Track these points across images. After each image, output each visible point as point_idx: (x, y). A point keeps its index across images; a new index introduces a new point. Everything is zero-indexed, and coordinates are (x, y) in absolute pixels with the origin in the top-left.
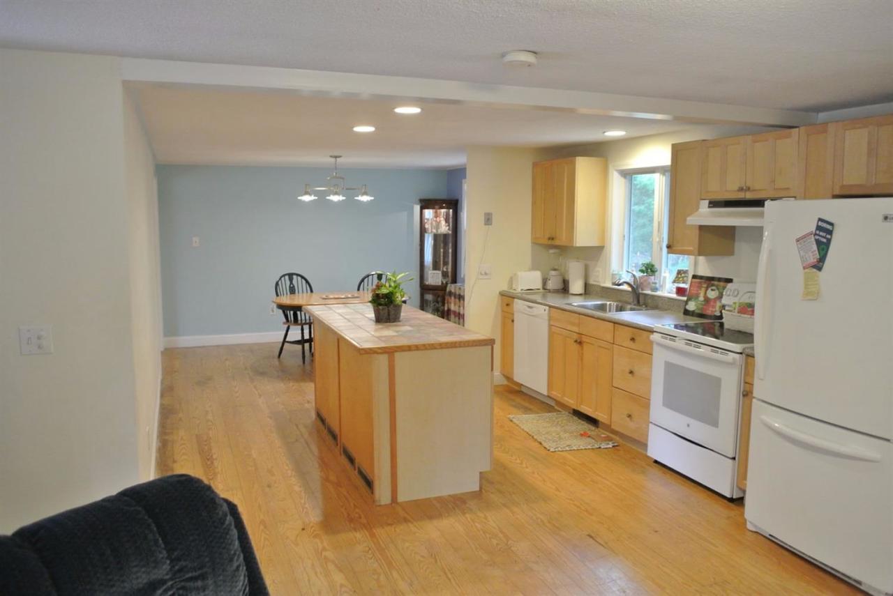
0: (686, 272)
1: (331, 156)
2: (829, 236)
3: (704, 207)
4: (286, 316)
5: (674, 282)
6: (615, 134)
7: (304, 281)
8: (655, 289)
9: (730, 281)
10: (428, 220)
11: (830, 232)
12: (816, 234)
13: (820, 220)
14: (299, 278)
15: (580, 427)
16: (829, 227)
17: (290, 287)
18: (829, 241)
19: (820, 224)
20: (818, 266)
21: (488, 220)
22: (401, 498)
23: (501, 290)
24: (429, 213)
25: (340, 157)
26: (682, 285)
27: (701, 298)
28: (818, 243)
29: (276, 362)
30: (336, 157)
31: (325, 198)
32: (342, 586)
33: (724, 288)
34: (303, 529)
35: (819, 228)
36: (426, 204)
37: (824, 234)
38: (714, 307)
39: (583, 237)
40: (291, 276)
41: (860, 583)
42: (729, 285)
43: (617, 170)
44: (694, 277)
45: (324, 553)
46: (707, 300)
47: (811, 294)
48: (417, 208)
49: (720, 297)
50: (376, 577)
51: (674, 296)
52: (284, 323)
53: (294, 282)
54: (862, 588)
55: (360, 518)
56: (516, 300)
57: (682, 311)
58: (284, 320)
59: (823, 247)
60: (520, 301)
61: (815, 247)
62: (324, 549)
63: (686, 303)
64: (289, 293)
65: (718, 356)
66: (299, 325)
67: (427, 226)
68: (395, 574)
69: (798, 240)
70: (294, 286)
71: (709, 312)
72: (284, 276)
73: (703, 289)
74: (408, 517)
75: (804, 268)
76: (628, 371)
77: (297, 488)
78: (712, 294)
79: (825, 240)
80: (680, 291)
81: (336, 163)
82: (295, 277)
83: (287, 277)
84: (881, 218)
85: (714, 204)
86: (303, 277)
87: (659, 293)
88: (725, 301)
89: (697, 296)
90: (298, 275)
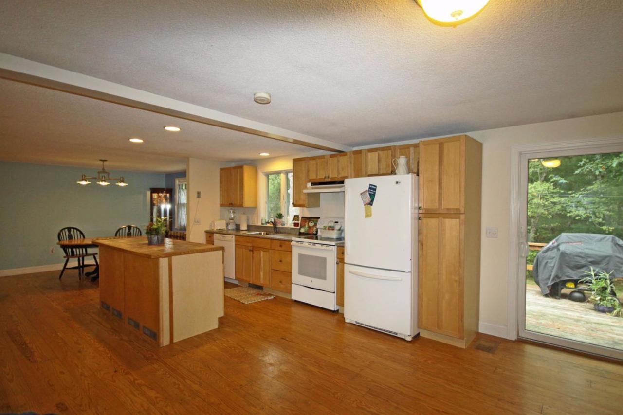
0: (298, 216)
1: (101, 160)
2: (374, 191)
3: (309, 185)
4: (66, 252)
5: (293, 220)
6: (264, 155)
7: (79, 232)
8: (284, 225)
9: (319, 218)
10: (155, 199)
11: (375, 190)
12: (369, 191)
13: (370, 185)
14: (75, 231)
15: (254, 292)
16: (375, 188)
17: (68, 235)
18: (375, 193)
19: (371, 186)
20: (371, 203)
21: (199, 194)
22: (175, 341)
23: (206, 230)
24: (155, 195)
25: (106, 161)
26: (297, 222)
27: (307, 227)
28: (370, 194)
29: (58, 281)
30: (104, 161)
31: (96, 183)
32: (156, 398)
33: (317, 221)
34: (116, 371)
35: (370, 188)
36: (154, 190)
37: (372, 191)
38: (313, 230)
39: (248, 202)
40: (69, 229)
41: (396, 334)
42: (319, 220)
43: (263, 172)
44: (302, 217)
45: (136, 382)
46: (309, 227)
47: (368, 215)
48: (149, 193)
49: (316, 225)
50: (176, 386)
51: (293, 227)
52: (65, 257)
53: (72, 233)
54: (398, 336)
55: (153, 356)
56: (215, 234)
57: (298, 233)
58: (65, 255)
59: (372, 196)
60: (217, 235)
61: (369, 196)
62: (135, 379)
63: (300, 229)
64: (68, 239)
65: (325, 247)
66: (75, 257)
67: (154, 202)
68: (188, 381)
69: (361, 194)
70: (71, 235)
71: (311, 232)
72: (64, 229)
73: (307, 223)
74: (183, 349)
75: (365, 205)
76: (279, 261)
77: (101, 349)
78: (311, 224)
79: (373, 193)
80: (296, 225)
81: (103, 166)
82: (72, 230)
83: (66, 230)
84: (395, 183)
85: (313, 184)
86: (77, 230)
87: (285, 226)
88: (318, 226)
89: (305, 226)
90: (74, 228)
